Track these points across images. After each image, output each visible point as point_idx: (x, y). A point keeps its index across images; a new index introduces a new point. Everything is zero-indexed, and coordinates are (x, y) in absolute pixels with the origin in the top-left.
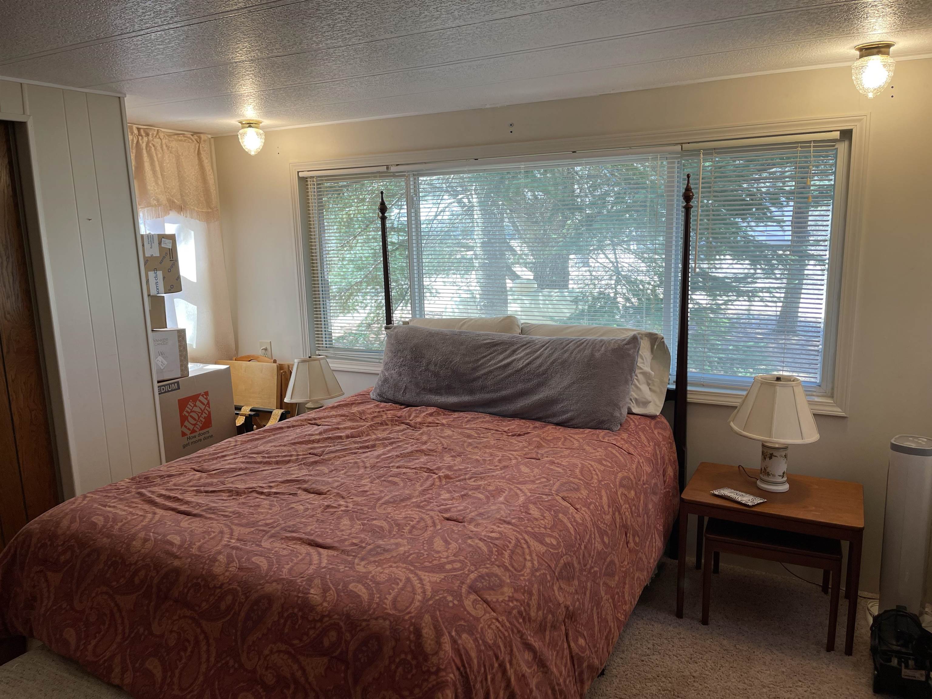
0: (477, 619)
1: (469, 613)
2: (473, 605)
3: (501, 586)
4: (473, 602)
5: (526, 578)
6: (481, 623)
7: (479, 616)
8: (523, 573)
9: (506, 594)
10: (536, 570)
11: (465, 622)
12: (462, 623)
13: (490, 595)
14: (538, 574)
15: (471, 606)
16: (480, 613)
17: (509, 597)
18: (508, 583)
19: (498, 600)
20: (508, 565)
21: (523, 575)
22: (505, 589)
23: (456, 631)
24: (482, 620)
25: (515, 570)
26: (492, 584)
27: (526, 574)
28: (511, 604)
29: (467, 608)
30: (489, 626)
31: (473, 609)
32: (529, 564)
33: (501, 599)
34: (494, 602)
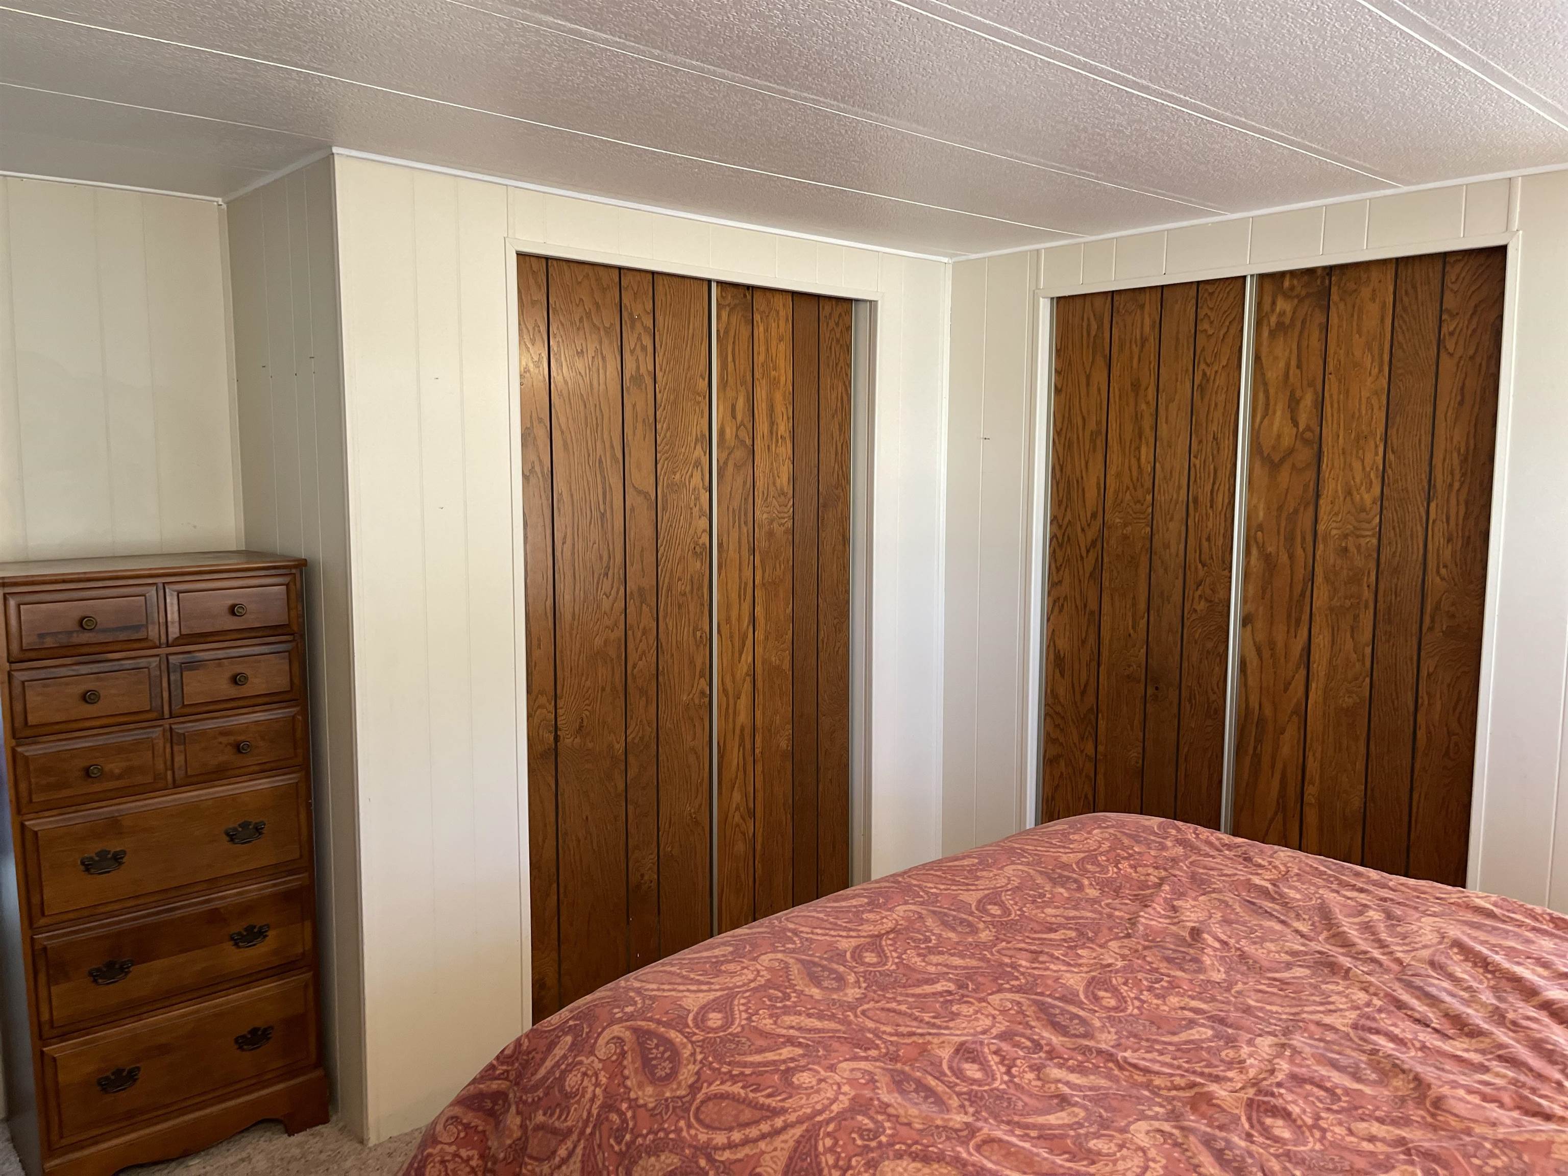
0: (592, 1053)
1: (599, 1034)
2: (613, 1038)
3: (654, 1080)
4: (619, 1038)
5: (684, 1134)
6: (587, 1058)
7: (596, 1052)
8: (696, 1125)
9: (640, 1093)
10: (710, 1160)
11: (587, 1033)
12: (586, 1030)
13: (633, 1062)
14: (703, 1163)
15: (612, 1036)
16: (601, 1052)
17: (637, 1099)
18: (664, 1093)
19: (627, 1078)
20: (704, 1091)
21: (690, 1126)
22: (649, 1090)
23: (576, 1025)
24: (592, 1058)
25: (698, 1109)
26: (654, 1062)
27: (693, 1132)
28: (624, 1106)
29: (607, 1031)
30: (585, 1074)
31: (606, 1040)
32: (720, 1138)
33: (628, 1083)
34: (622, 1072)
